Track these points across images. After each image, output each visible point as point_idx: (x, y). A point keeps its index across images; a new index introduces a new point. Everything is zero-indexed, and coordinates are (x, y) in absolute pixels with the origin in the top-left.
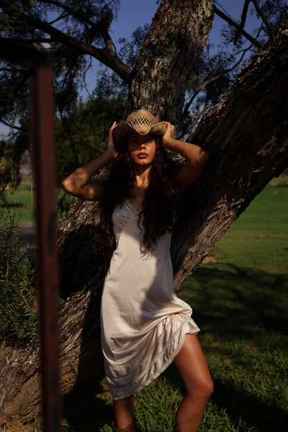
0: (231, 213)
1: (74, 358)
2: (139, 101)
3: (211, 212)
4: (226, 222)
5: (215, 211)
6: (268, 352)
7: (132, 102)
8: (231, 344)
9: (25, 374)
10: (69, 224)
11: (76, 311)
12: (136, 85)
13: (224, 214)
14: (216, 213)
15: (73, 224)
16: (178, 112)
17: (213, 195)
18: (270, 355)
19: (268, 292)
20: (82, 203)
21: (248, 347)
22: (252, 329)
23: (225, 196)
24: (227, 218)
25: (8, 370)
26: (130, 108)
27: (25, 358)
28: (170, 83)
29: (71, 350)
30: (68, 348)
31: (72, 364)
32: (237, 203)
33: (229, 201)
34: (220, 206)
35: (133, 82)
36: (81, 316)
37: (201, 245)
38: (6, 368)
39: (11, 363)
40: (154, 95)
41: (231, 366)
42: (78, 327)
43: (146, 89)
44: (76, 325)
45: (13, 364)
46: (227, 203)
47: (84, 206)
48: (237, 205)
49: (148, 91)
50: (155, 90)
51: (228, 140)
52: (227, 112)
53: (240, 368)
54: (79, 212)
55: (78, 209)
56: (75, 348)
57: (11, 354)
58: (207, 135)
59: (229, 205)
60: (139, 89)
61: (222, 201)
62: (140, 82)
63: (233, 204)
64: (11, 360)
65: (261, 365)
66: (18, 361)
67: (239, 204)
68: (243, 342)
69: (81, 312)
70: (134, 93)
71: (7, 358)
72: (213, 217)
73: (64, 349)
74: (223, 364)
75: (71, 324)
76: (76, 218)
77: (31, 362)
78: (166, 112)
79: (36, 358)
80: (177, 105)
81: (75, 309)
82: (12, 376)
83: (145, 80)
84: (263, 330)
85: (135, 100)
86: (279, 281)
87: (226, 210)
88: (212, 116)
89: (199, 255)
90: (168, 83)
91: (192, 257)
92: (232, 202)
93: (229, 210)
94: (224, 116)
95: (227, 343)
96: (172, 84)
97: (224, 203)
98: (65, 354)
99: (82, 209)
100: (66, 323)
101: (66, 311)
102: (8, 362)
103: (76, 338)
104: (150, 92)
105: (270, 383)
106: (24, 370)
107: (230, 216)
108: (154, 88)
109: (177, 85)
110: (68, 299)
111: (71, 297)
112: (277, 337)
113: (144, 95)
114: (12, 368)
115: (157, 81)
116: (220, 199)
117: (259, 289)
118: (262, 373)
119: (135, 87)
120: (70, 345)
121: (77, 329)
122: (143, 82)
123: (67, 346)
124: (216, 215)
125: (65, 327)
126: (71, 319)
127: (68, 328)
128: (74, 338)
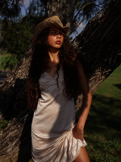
0: (103, 77)
1: (12, 155)
2: (51, 13)
3: (92, 76)
4: (100, 82)
5: (94, 76)
6: (111, 140)
7: (47, 14)
8: (92, 136)
10: (12, 78)
11: (14, 129)
12: (49, 4)
13: (99, 78)
14: (95, 77)
15: (14, 78)
16: (71, 20)
17: (94, 67)
18: (112, 142)
19: (108, 107)
20: (19, 67)
21: (101, 137)
22: (102, 127)
23: (101, 68)
24: (100, 80)
26: (46, 17)
28: (67, 4)
29: (11, 151)
30: (9, 150)
31: (11, 158)
32: (107, 72)
33: (103, 70)
34: (97, 73)
35: (48, 3)
36: (16, 132)
40: (59, 10)
41: (93, 149)
42: (14, 139)
43: (54, 7)
44: (13, 138)
46: (101, 72)
47: (20, 69)
48: (107, 73)
49: (55, 8)
50: (59, 8)
52: (105, 19)
53: (98, 151)
54: (18, 72)
55: (17, 70)
56: (13, 150)
58: (92, 32)
59: (102, 73)
60: (51, 7)
61: (98, 70)
62: (51, 4)
63: (104, 72)
65: (108, 148)
67: (108, 72)
68: (98, 134)
69: (16, 131)
70: (48, 9)
72: (93, 79)
73: (7, 150)
74: (90, 148)
75: (10, 137)
76: (15, 75)
78: (65, 19)
80: (70, 16)
81: (13, 128)
83: (54, 2)
84: (107, 128)
85: (49, 12)
86: (112, 101)
87: (100, 75)
88: (95, 21)
90: (66, 4)
91: (80, 101)
92: (104, 71)
93: (102, 75)
94: (103, 21)
95: (90, 135)
96: (68, 5)
97: (99, 71)
98: (7, 153)
99: (19, 70)
100: (8, 136)
101: (8, 129)
103: (13, 145)
104: (57, 9)
105: (114, 160)
107: (102, 79)
108: (59, 7)
109: (71, 5)
110: (10, 121)
111: (11, 121)
112: (114, 131)
113: (53, 10)
115: (60, 3)
116: (97, 69)
117: (103, 105)
118: (109, 153)
119: (49, 6)
121: (14, 140)
122: (53, 3)
123: (8, 149)
124: (95, 78)
125: (7, 138)
126: (11, 134)
127: (9, 139)
128: (12, 145)
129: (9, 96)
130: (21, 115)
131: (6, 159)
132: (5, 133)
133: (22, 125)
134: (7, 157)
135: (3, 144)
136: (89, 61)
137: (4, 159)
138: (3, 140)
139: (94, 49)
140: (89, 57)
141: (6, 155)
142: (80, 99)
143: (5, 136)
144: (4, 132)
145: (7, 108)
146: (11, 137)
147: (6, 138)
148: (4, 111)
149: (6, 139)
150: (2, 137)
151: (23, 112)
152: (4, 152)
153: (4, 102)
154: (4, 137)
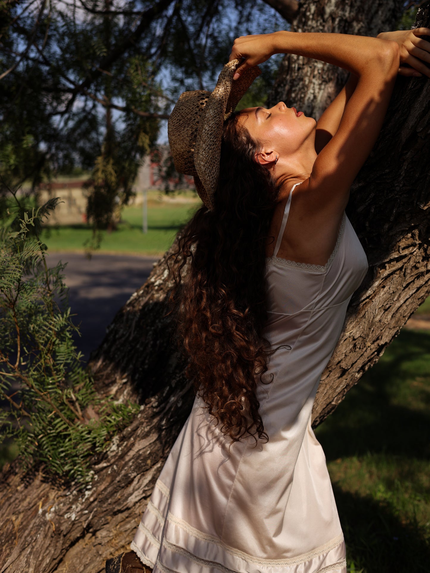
4: (422, 282)
5: (397, 260)
9: (65, 536)
10: (166, 272)
11: (149, 432)
13: (417, 268)
14: (399, 265)
17: (390, 229)
23: (416, 232)
24: (422, 274)
25: (39, 526)
27: (65, 509)
30: (133, 499)
33: (425, 241)
34: (406, 252)
36: (155, 443)
37: (372, 324)
38: (37, 521)
39: (44, 513)
42: (149, 462)
44: (145, 460)
45: (49, 517)
46: (420, 246)
51: (411, 122)
56: (145, 498)
57: (48, 497)
59: (425, 251)
61: (410, 241)
64: (45, 508)
66: (55, 512)
71: (40, 503)
72: (393, 273)
73: (127, 498)
75: (138, 456)
77: (73, 517)
79: (82, 510)
81: (147, 429)
82: (46, 536)
87: (419, 259)
89: (369, 344)
91: (355, 346)
93: (426, 259)
97: (414, 245)
98: (128, 509)
100: (131, 453)
101: (135, 430)
102: (40, 511)
103: (146, 481)
106: (63, 528)
110: (142, 407)
111: (146, 405)
114: (45, 523)
116: (405, 238)
120: (136, 493)
121: (147, 465)
122: (310, 23)
123: (131, 494)
124: (401, 269)
125: (130, 460)
126: (141, 447)
127: (133, 462)
128: (143, 482)
129: (153, 328)
130: (173, 385)
131: (128, 526)
132: (125, 443)
133: (171, 418)
134: (129, 522)
135: (118, 479)
136: (373, 211)
137: (121, 527)
138: (117, 465)
139: (387, 171)
140: (372, 195)
141: (126, 514)
142: (354, 339)
143: (125, 454)
144: (122, 439)
145: (146, 367)
146: (140, 455)
147: (127, 458)
148: (137, 376)
149: (126, 463)
150: (115, 456)
151: (178, 379)
152: (119, 504)
153: (138, 346)
154: (122, 457)
